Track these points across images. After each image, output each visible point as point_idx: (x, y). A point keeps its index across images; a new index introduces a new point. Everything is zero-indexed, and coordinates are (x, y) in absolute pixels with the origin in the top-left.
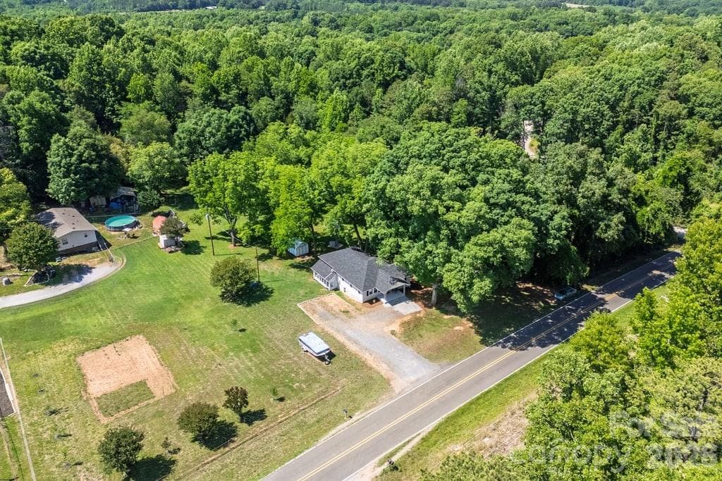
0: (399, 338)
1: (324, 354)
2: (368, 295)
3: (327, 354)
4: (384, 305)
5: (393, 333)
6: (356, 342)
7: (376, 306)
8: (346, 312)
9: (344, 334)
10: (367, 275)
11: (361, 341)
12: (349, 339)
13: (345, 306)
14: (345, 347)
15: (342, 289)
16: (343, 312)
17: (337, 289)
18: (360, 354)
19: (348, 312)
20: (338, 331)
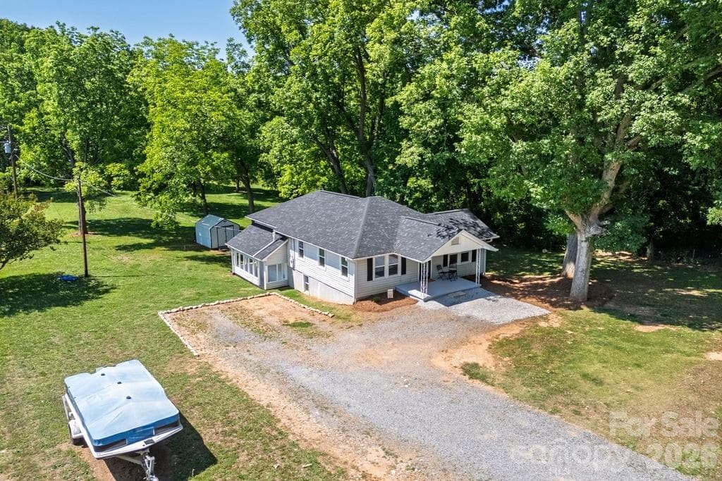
0: (506, 388)
1: (139, 445)
2: (370, 278)
3: (154, 450)
4: (421, 303)
5: (471, 371)
6: (324, 406)
7: (398, 310)
8: (302, 325)
9: (282, 379)
10: (367, 223)
11: (344, 399)
12: (298, 393)
13: (303, 314)
14: (271, 420)
15: (299, 284)
16: (294, 325)
17: (287, 286)
18: (336, 452)
19: (308, 324)
20: (261, 371)
